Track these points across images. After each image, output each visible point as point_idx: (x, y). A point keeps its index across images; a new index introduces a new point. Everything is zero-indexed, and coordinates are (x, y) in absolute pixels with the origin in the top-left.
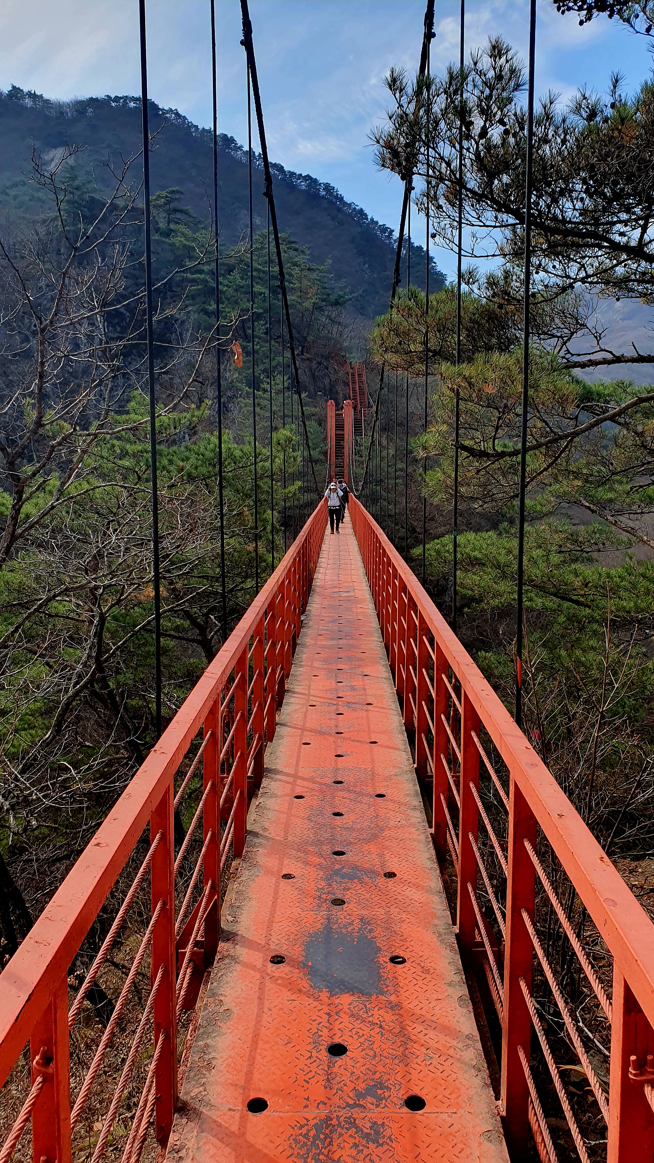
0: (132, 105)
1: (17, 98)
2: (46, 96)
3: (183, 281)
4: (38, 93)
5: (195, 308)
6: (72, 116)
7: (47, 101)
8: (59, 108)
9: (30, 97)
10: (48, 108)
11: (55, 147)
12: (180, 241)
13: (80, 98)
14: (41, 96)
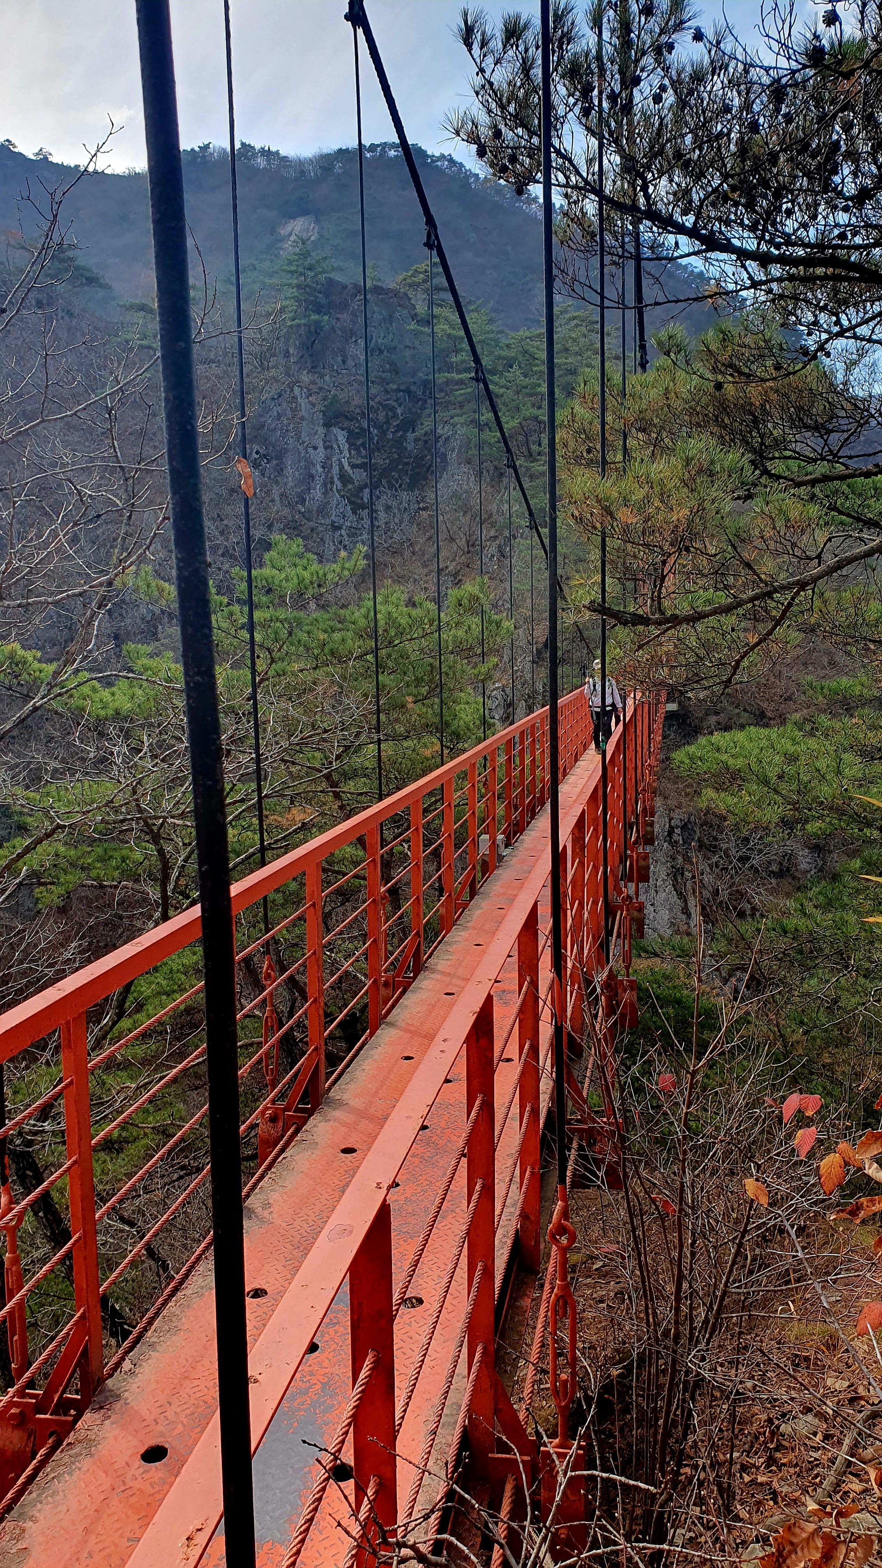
0: (392, 153)
1: (246, 158)
2: (283, 153)
3: (447, 383)
4: (273, 149)
5: (461, 420)
6: (316, 174)
7: (285, 158)
8: (300, 165)
9: (262, 155)
10: (285, 167)
11: (293, 217)
12: (443, 330)
13: (326, 151)
14: (277, 152)
